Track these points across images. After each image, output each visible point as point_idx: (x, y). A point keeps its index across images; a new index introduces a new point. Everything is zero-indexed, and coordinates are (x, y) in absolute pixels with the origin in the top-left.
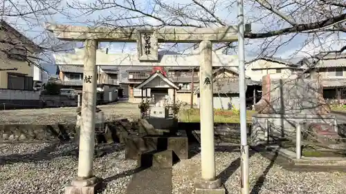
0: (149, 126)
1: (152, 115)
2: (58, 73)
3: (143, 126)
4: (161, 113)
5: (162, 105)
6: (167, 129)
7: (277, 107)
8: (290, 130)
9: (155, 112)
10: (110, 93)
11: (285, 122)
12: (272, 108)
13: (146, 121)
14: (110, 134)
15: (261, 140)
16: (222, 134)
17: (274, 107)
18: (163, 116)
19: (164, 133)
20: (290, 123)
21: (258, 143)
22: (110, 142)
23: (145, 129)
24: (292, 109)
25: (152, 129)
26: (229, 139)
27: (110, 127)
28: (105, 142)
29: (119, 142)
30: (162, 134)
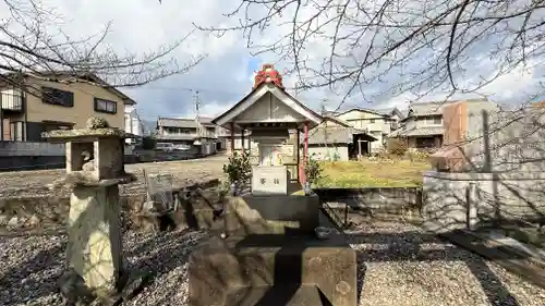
0: (249, 214)
1: (257, 186)
2: (158, 128)
3: (236, 214)
4: (277, 182)
5: (276, 163)
6: (293, 219)
7: (478, 160)
8: (510, 202)
9: (263, 181)
10: (208, 147)
11: (500, 187)
12: (469, 161)
13: (241, 201)
14: (181, 214)
15: (457, 222)
16: (373, 206)
17: (473, 160)
18: (282, 188)
19: (287, 229)
20: (509, 189)
21: (452, 227)
22: (182, 227)
23: (241, 221)
24: (505, 162)
25: (258, 221)
26: (386, 215)
27: (181, 200)
28: (174, 227)
29: (197, 228)
30: (283, 231)
